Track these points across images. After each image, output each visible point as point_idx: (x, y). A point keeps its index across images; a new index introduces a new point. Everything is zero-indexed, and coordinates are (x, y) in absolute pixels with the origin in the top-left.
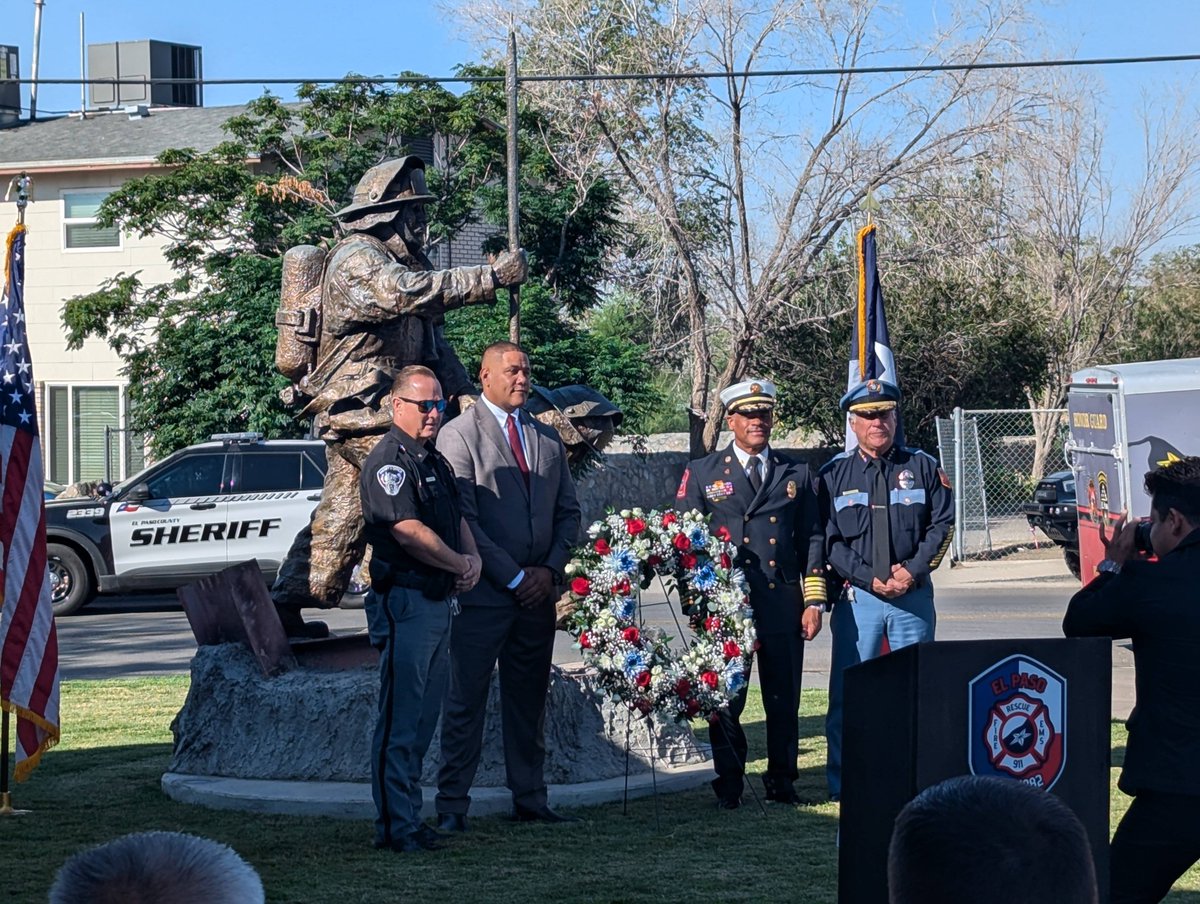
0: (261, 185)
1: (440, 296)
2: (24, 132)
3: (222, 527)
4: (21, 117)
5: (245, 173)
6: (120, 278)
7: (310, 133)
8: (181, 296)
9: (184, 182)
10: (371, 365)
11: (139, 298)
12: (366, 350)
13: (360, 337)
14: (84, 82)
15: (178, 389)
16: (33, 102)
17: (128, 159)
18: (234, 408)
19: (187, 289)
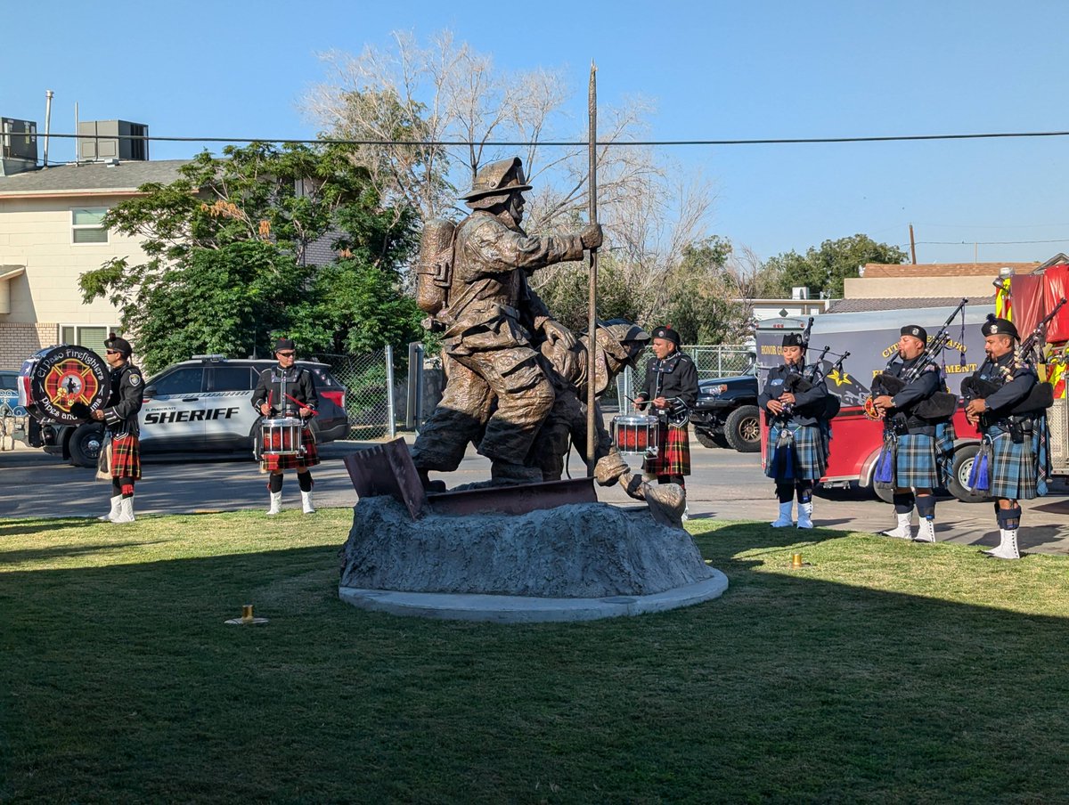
0: (204, 206)
1: (546, 255)
2: (40, 173)
3: (203, 412)
4: (38, 165)
5: (193, 198)
6: (114, 261)
7: (229, 175)
8: (154, 272)
9: (156, 203)
10: (492, 303)
11: (127, 273)
12: (487, 292)
13: (483, 283)
14: (78, 136)
15: (163, 328)
16: (46, 156)
17: (115, 189)
18: (198, 339)
19: (157, 268)
